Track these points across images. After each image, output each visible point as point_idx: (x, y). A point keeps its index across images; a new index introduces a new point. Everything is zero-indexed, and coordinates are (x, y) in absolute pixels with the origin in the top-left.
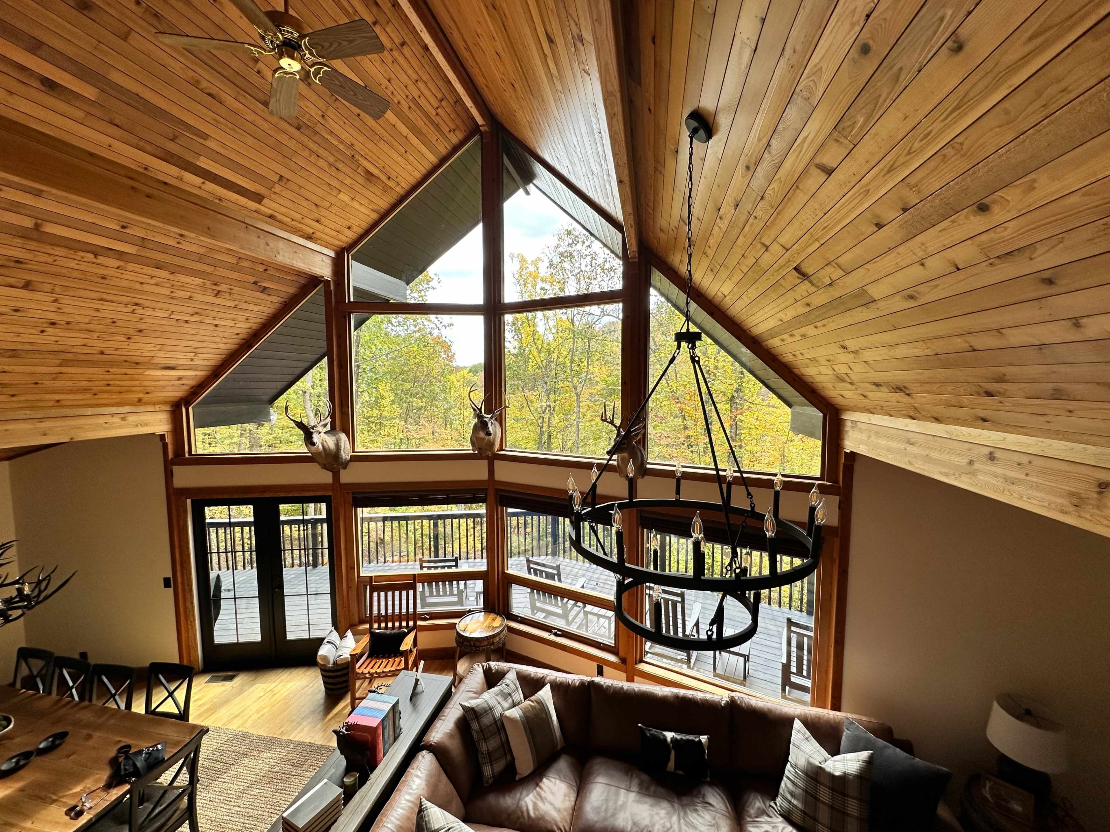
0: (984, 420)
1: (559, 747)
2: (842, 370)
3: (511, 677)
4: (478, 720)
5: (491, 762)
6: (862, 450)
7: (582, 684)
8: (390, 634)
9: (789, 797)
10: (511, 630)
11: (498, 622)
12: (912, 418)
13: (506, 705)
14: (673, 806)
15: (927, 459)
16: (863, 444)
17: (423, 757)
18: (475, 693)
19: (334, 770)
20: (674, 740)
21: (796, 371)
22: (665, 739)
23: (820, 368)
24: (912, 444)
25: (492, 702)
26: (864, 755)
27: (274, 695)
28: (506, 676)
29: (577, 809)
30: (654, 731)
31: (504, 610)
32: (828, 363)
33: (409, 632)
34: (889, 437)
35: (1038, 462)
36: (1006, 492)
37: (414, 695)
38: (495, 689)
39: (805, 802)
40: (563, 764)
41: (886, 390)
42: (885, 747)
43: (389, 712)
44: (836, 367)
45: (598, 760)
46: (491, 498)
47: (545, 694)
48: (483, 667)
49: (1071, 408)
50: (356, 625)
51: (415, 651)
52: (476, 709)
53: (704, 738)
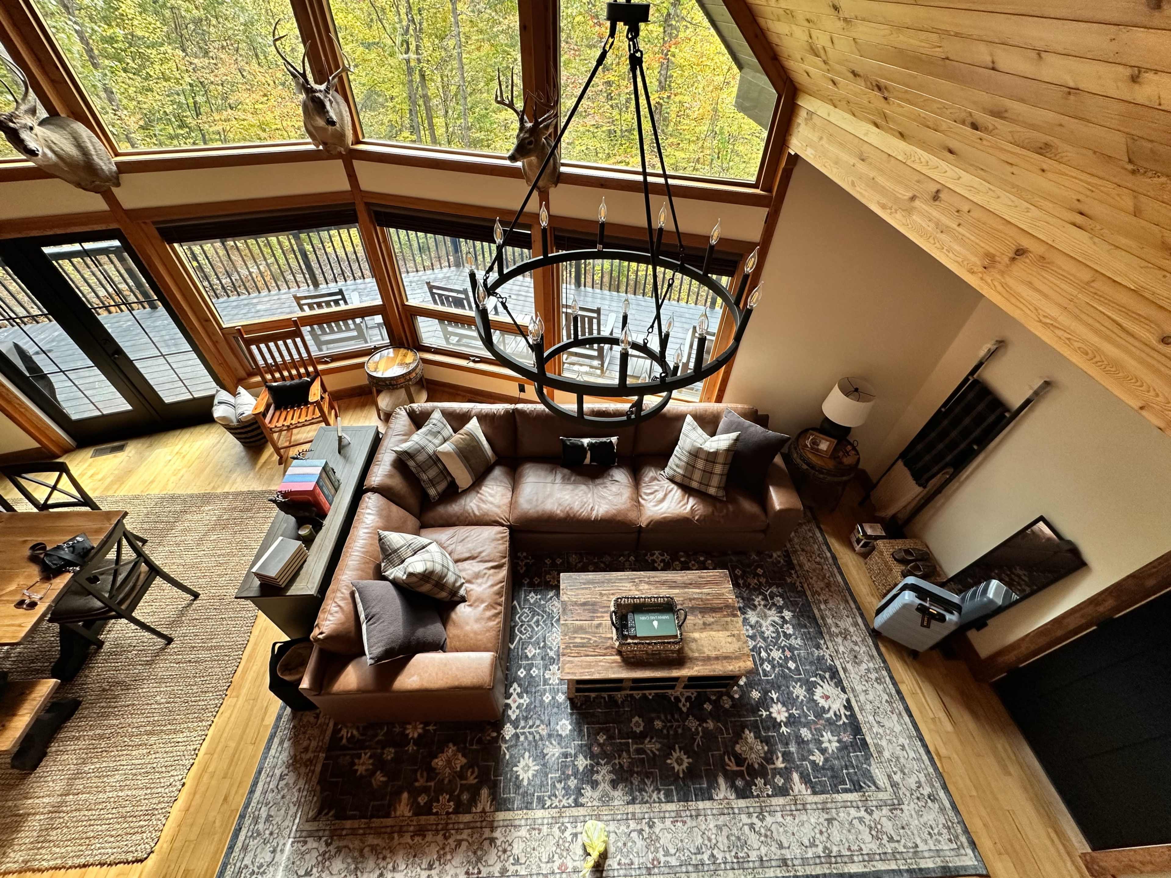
0: (951, 152)
1: (492, 462)
2: (821, 40)
3: (437, 416)
4: (413, 460)
5: (434, 486)
6: (808, 155)
7: (507, 412)
8: (291, 386)
9: (675, 468)
10: (425, 361)
11: (411, 358)
12: (876, 125)
13: (437, 441)
14: (589, 488)
15: (872, 184)
16: (811, 146)
17: (369, 498)
18: (404, 435)
19: (285, 525)
20: (590, 445)
21: (762, 21)
22: (583, 445)
23: (794, 27)
24: (863, 160)
25: (423, 442)
26: (734, 435)
27: (184, 457)
28: (432, 416)
29: (513, 504)
30: (574, 440)
31: (414, 342)
32: (806, 24)
33: (313, 381)
34: (842, 145)
35: (977, 213)
36: (931, 240)
37: (342, 447)
38: (424, 430)
39: (686, 469)
40: (497, 472)
41: (863, 84)
42: (750, 426)
43: (321, 474)
44: (815, 33)
45: (528, 466)
46: (362, 214)
47: (473, 426)
48: (405, 409)
49: (1045, 167)
50: (245, 379)
51: (326, 396)
52: (409, 451)
53: (614, 439)
